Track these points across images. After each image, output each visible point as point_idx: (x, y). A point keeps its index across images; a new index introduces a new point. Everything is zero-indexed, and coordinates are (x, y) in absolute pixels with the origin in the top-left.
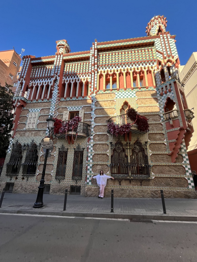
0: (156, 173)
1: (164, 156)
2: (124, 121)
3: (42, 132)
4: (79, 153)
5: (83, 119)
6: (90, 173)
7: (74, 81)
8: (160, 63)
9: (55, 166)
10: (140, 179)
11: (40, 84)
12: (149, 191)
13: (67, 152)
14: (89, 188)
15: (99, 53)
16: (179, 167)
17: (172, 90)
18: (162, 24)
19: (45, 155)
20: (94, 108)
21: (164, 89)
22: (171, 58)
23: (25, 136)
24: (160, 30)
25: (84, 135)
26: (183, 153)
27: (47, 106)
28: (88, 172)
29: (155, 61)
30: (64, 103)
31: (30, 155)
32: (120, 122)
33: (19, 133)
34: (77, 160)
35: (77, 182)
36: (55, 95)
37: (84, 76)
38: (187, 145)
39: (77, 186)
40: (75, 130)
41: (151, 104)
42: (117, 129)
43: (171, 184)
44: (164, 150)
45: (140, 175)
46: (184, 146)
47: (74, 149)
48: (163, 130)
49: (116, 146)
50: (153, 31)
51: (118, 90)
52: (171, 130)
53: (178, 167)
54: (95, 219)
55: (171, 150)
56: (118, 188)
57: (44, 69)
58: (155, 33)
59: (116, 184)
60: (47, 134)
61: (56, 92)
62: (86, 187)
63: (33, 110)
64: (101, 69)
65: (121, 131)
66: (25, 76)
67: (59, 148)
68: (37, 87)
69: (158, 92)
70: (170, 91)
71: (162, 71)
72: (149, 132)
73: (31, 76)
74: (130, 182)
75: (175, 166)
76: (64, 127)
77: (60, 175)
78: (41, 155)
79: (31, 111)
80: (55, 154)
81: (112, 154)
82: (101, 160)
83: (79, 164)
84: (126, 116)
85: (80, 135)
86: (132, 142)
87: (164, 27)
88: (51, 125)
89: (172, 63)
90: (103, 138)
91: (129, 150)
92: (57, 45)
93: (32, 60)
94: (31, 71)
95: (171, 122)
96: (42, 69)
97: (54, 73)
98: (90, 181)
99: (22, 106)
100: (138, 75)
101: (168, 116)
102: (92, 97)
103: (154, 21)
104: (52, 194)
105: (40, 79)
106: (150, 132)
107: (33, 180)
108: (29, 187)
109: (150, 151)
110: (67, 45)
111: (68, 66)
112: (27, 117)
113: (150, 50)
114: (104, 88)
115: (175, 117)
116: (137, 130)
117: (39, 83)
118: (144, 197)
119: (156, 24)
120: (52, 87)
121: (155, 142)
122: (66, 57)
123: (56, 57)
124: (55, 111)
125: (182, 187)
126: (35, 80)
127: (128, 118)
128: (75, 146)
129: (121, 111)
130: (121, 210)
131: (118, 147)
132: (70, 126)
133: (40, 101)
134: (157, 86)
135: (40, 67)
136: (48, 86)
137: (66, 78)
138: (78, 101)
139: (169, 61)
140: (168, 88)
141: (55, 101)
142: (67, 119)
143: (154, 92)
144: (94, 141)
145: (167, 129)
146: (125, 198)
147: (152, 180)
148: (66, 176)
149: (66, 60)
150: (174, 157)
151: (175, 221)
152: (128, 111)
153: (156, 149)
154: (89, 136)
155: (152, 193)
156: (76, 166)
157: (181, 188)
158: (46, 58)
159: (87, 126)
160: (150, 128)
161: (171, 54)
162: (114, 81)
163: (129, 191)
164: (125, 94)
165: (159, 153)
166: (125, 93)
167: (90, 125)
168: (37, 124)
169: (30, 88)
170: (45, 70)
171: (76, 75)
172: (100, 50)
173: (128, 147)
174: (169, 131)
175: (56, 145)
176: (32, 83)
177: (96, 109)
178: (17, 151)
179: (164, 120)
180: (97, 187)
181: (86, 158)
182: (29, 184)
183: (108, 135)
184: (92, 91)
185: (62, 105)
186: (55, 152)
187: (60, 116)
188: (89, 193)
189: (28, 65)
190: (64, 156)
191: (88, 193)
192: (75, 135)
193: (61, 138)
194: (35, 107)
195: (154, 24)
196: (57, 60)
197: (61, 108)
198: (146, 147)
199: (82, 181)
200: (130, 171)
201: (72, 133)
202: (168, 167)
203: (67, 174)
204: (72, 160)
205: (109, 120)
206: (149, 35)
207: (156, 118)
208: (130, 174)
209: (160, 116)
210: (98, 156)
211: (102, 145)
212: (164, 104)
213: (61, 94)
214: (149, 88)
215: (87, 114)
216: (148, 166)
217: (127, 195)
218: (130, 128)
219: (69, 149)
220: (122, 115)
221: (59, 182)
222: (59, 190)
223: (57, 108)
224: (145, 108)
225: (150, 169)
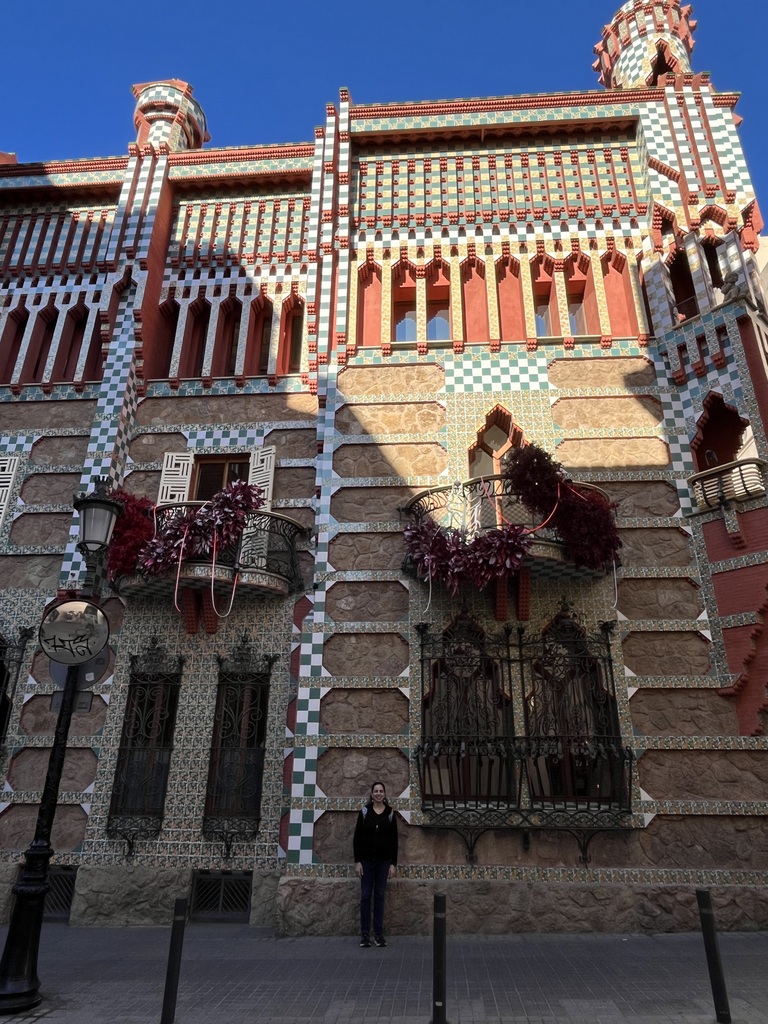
0: (661, 794)
1: (701, 702)
2: (487, 515)
3: (39, 568)
4: (242, 686)
5: (270, 498)
6: (305, 799)
7: (225, 295)
8: (666, 223)
9: (108, 762)
10: (579, 830)
11: (37, 301)
12: (626, 895)
13: (179, 681)
14: (299, 882)
15: (361, 160)
17: (730, 359)
18: (674, 34)
19: (59, 699)
20: (331, 438)
21: (693, 354)
22: (719, 202)
24: (662, 65)
25: (273, 586)
27: (74, 423)
28: (297, 790)
29: (642, 211)
30: (169, 408)
32: (468, 519)
34: (236, 726)
35: (229, 847)
36: (118, 366)
37: (280, 271)
39: (229, 873)
40: (228, 555)
41: (628, 426)
42: (457, 552)
43: (739, 853)
44: (702, 670)
45: (580, 807)
47: (220, 661)
48: (689, 560)
49: (446, 645)
50: (631, 64)
51: (460, 349)
52: (733, 563)
55: (733, 669)
56: (461, 878)
57: (60, 224)
58: (637, 76)
59: (449, 860)
60: (65, 575)
61: (123, 348)
64: (370, 238)
65: (476, 564)
67: (135, 653)
68: (19, 317)
69: (659, 366)
70: (721, 364)
71: (679, 263)
72: (623, 570)
74: (526, 848)
75: (757, 756)
76: (168, 538)
77: (133, 813)
78: (27, 697)
80: (107, 687)
81: (427, 690)
82: (367, 721)
83: (243, 745)
84: (499, 486)
85: (254, 582)
86: (536, 622)
87: (683, 51)
88: (101, 528)
89: (726, 225)
90: (378, 599)
91: (515, 667)
92: (138, 106)
95: (732, 523)
96: (54, 223)
97: (120, 250)
98: (306, 843)
100: (559, 278)
101: (713, 493)
102: (322, 382)
103: (631, 17)
104: (85, 920)
105: (37, 274)
106: (624, 572)
109: (629, 673)
110: (192, 107)
111: (196, 213)
113: (617, 157)
114: (386, 338)
115: (750, 496)
116: (559, 564)
117: (33, 294)
118: (600, 929)
119: (643, 34)
120: (106, 322)
121: (650, 625)
122: (186, 168)
123: (132, 164)
124: (117, 449)
126: (9, 281)
127: (514, 497)
128: (223, 642)
129: (473, 456)
131: (459, 648)
132: (201, 532)
133: (32, 394)
134: (656, 336)
135: (42, 210)
136: (78, 316)
137: (182, 277)
138: (243, 401)
139: (709, 214)
140: (713, 345)
141: (120, 394)
142: (183, 497)
143: (641, 364)
144: (329, 617)
145: (713, 558)
146: (500, 937)
147: (643, 834)
148: (168, 816)
149: (185, 186)
150: (752, 705)
152: (513, 457)
153: (658, 660)
154: (301, 588)
155: (642, 906)
156: (227, 758)
158: (77, 171)
159: (294, 534)
160: (624, 551)
161: (719, 184)
162: (439, 302)
163: (523, 898)
164: (496, 371)
165: (673, 682)
166: (495, 364)
167: (310, 530)
168: (11, 520)
170: (65, 232)
172: (362, 145)
173: (514, 653)
174: (721, 566)
177: (344, 445)
179: (695, 510)
180: (345, 880)
181: (285, 714)
183: (406, 583)
184: (323, 351)
185: (156, 420)
186: (109, 681)
187: (142, 476)
188: (300, 913)
190: (159, 702)
191: (292, 913)
192: (229, 584)
193: (148, 600)
194: (6, 427)
195: (635, 34)
196: (135, 181)
197: (150, 437)
198: (605, 653)
199: (257, 843)
200: (525, 781)
201: (212, 572)
202: (725, 762)
203: (176, 802)
204: (202, 724)
205: (413, 504)
206: (609, 86)
207: (656, 501)
208: (525, 801)
209: (676, 490)
210: (349, 700)
211: (374, 638)
212: (694, 426)
213: (154, 362)
214: (616, 345)
215: (293, 471)
216: (618, 756)
217: (511, 922)
218: (526, 549)
219: (190, 662)
220: (479, 482)
221: (130, 855)
222: (129, 899)
223: (129, 436)
224: (596, 445)
225: (631, 773)
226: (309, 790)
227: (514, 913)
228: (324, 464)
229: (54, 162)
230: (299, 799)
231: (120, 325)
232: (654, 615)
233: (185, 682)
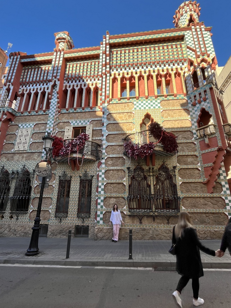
0: (187, 208)
1: (198, 185)
2: (145, 139)
3: (37, 155)
4: (86, 182)
5: (91, 137)
6: (101, 209)
7: (79, 87)
8: (191, 63)
9: (55, 200)
10: (167, 216)
11: (33, 90)
13: (71, 181)
14: (100, 228)
15: (112, 50)
16: (218, 198)
17: (207, 99)
18: (195, 12)
19: (41, 185)
20: (106, 122)
21: (198, 98)
22: (206, 57)
23: (13, 159)
24: (191, 20)
25: (92, 158)
26: (222, 180)
27: (43, 120)
28: (99, 207)
29: (185, 61)
30: (66, 116)
31: (20, 186)
32: (140, 141)
33: (6, 157)
34: (84, 192)
35: (83, 220)
36: (53, 105)
37: (93, 80)
38: (227, 170)
39: (84, 226)
40: (81, 151)
41: (181, 117)
42: (137, 149)
43: (207, 221)
44: (198, 177)
45: (167, 211)
46: (223, 171)
47: (80, 177)
48: (196, 150)
49: (135, 172)
50: (183, 21)
51: (138, 98)
52: (207, 151)
53: (215, 199)
54: (108, 269)
55: (206, 177)
56: (138, 227)
57: (38, 70)
58: (185, 24)
59: (135, 223)
60: (43, 157)
61: (54, 101)
62: (96, 227)
63: (24, 125)
64: (115, 70)
65: (141, 152)
66: (12, 80)
67: (60, 175)
68: (29, 95)
69: (189, 101)
70: (205, 100)
71: (195, 74)
73: (21, 80)
74: (154, 220)
75: (212, 198)
76: (67, 147)
77: (61, 212)
78: (35, 186)
79: (21, 127)
80: (54, 183)
81: (130, 183)
82: (115, 191)
83: (86, 197)
84: (148, 133)
85: (88, 158)
86: (157, 167)
87: (197, 16)
88: (49, 144)
89: (207, 63)
90: (118, 161)
91: (152, 177)
92: (56, 39)
93: (22, 58)
94: (21, 73)
95: (207, 141)
96: (36, 70)
97: (53, 76)
98: (101, 219)
99: (9, 120)
100: (163, 79)
101: (202, 133)
102: (103, 108)
103: (183, 8)
104: (51, 237)
105: (33, 83)
106: (179, 154)
107: (25, 219)
108: (19, 229)
109: (180, 178)
110: (69, 38)
111: (71, 66)
112: (16, 134)
113: (179, 46)
114: (119, 96)
115: (212, 134)
116: (162, 152)
117: (32, 88)
119: (186, 12)
120: (50, 95)
121: (185, 167)
122: (68, 54)
123: (55, 54)
124: (54, 126)
125: (222, 225)
126: (26, 85)
127: (151, 135)
128: (81, 172)
129: (141, 126)
130: (142, 257)
131: (138, 174)
132: (74, 146)
133: (33, 113)
134: (188, 94)
135: (33, 67)
136: (43, 94)
137: (68, 82)
138: (84, 113)
139: (203, 60)
140: (203, 95)
141: (54, 113)
142: (70, 137)
143: (184, 101)
144: (106, 166)
145: (202, 150)
146: (148, 241)
148: (69, 213)
149: (68, 59)
150: (211, 186)
151: (212, 268)
152: (151, 126)
153: (187, 175)
154: (99, 159)
156: (83, 199)
157: (220, 226)
158: (42, 56)
159: (97, 146)
160: (179, 148)
161: (205, 52)
162: (132, 87)
163: (153, 232)
164: (147, 104)
165: (191, 180)
166: (147, 102)
167: (101, 145)
168: (30, 144)
169: (20, 96)
170: (39, 72)
171: (81, 79)
172: (113, 46)
173: (151, 174)
174: (204, 152)
175: (55, 171)
176: (22, 89)
177: (109, 124)
178: (3, 181)
179: (197, 138)
180: (110, 227)
181: (96, 189)
182: (20, 224)
183: (125, 157)
184: (103, 100)
185: (63, 119)
186: (54, 182)
187: (60, 133)
188: (100, 235)
189: (17, 65)
190: (66, 186)
192: (82, 158)
193: (62, 163)
194: (27, 122)
195: (184, 12)
196: (56, 58)
197: (62, 123)
198: (174, 174)
199: (90, 219)
200: (154, 204)
201: (77, 155)
202: (203, 200)
203: (71, 210)
204: (76, 192)
205: (126, 138)
206: (177, 27)
207: (187, 136)
208: (154, 209)
209: (193, 133)
210: (111, 186)
211: (117, 171)
212: (198, 116)
213: (62, 105)
214: (178, 96)
215: (97, 131)
216: (177, 198)
217: (150, 237)
218: (154, 148)
219: (73, 177)
220: (142, 132)
221: (60, 222)
222: (60, 232)
223: (57, 123)
224: (172, 122)
225: (180, 202)
226: (102, 207)
227: (151, 235)
228: (104, 128)
229: (36, 54)
230: (100, 209)
231: (53, 95)
232: (187, 164)
233: (72, 182)
